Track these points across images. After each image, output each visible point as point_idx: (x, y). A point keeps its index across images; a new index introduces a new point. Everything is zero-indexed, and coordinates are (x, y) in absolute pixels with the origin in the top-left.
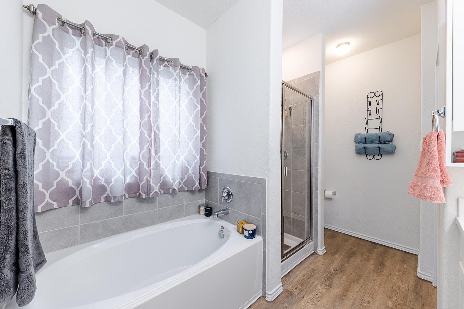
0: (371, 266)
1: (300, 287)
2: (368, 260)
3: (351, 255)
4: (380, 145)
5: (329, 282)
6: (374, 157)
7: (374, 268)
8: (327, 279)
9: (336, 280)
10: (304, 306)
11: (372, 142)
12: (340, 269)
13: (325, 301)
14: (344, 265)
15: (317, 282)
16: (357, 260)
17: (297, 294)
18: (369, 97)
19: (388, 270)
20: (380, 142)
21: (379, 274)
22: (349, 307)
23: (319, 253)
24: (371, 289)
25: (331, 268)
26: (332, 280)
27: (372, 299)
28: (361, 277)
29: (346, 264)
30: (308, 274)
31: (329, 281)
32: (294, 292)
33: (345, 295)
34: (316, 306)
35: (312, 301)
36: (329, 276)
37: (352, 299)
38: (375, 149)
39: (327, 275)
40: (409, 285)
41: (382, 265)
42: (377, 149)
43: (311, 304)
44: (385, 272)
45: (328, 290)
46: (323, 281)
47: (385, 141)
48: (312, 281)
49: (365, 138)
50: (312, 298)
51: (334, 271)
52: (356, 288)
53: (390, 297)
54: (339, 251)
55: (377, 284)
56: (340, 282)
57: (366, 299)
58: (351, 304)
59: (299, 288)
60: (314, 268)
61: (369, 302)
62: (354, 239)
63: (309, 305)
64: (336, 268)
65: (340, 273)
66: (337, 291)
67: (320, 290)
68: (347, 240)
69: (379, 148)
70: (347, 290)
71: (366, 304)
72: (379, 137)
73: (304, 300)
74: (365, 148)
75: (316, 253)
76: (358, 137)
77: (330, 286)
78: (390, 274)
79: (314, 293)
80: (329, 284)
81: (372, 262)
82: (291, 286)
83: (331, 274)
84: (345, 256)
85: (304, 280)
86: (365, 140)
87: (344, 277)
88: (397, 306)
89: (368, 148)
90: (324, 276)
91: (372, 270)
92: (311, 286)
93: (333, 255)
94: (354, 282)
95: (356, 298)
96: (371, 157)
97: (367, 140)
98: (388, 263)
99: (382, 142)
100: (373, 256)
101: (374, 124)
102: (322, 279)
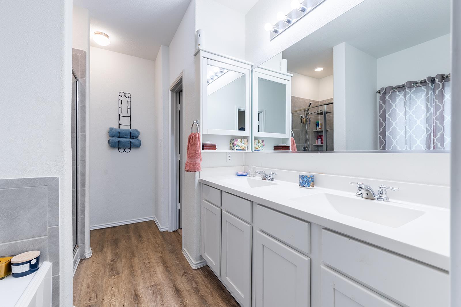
0: (134, 241)
1: (92, 295)
2: (129, 238)
3: (115, 243)
4: (131, 140)
5: (115, 272)
6: (125, 150)
7: (137, 241)
8: (111, 271)
9: (119, 266)
10: (109, 305)
11: (125, 136)
12: (115, 257)
13: (123, 286)
14: (116, 252)
15: (105, 279)
16: (123, 243)
17: (95, 303)
18: (120, 96)
19: (145, 237)
20: (130, 137)
21: (143, 243)
22: (141, 275)
23: (87, 256)
24: (144, 255)
25: (108, 261)
26: (116, 268)
27: (149, 260)
28: (134, 252)
29: (118, 251)
30: (92, 280)
31: (114, 270)
32: (90, 304)
33: (133, 271)
34: (119, 295)
35: (113, 295)
36: (111, 268)
37: (139, 270)
38: (127, 143)
39: (109, 268)
40: (160, 239)
41: (140, 236)
42: (129, 143)
43: (114, 298)
44: (145, 239)
45: (119, 277)
46: (109, 275)
47: (134, 137)
48: (100, 282)
49: (119, 133)
50: (111, 292)
51: (112, 261)
52: (136, 260)
53: (157, 252)
54: (104, 245)
55: (146, 249)
56: (123, 266)
57: (146, 262)
58: (140, 272)
59: (92, 297)
60: (93, 272)
61: (149, 263)
62: (110, 230)
63: (113, 300)
64: (112, 259)
65: (118, 260)
66: (126, 272)
67: (113, 283)
68: (104, 233)
69: (130, 142)
70: (131, 267)
71: (148, 265)
72: (131, 133)
73: (105, 300)
74: (119, 142)
75: (84, 259)
76: (113, 130)
77: (118, 273)
78: (148, 239)
79: (110, 289)
80: (116, 272)
81: (133, 238)
82: (82, 302)
83: (112, 265)
84: (112, 246)
85: (91, 287)
86: (119, 135)
87: (123, 260)
88: (163, 253)
89: (122, 141)
90: (107, 270)
91: (137, 243)
92: (103, 286)
93: (102, 250)
94: (132, 258)
95: (140, 267)
96: (122, 150)
97: (121, 135)
98: (143, 234)
99: (132, 137)
100: (131, 234)
101: (125, 121)
102: (108, 274)
